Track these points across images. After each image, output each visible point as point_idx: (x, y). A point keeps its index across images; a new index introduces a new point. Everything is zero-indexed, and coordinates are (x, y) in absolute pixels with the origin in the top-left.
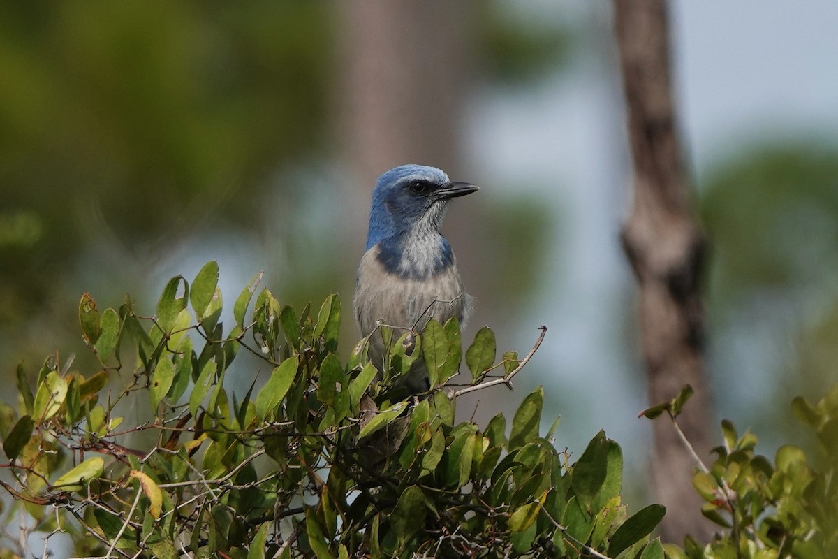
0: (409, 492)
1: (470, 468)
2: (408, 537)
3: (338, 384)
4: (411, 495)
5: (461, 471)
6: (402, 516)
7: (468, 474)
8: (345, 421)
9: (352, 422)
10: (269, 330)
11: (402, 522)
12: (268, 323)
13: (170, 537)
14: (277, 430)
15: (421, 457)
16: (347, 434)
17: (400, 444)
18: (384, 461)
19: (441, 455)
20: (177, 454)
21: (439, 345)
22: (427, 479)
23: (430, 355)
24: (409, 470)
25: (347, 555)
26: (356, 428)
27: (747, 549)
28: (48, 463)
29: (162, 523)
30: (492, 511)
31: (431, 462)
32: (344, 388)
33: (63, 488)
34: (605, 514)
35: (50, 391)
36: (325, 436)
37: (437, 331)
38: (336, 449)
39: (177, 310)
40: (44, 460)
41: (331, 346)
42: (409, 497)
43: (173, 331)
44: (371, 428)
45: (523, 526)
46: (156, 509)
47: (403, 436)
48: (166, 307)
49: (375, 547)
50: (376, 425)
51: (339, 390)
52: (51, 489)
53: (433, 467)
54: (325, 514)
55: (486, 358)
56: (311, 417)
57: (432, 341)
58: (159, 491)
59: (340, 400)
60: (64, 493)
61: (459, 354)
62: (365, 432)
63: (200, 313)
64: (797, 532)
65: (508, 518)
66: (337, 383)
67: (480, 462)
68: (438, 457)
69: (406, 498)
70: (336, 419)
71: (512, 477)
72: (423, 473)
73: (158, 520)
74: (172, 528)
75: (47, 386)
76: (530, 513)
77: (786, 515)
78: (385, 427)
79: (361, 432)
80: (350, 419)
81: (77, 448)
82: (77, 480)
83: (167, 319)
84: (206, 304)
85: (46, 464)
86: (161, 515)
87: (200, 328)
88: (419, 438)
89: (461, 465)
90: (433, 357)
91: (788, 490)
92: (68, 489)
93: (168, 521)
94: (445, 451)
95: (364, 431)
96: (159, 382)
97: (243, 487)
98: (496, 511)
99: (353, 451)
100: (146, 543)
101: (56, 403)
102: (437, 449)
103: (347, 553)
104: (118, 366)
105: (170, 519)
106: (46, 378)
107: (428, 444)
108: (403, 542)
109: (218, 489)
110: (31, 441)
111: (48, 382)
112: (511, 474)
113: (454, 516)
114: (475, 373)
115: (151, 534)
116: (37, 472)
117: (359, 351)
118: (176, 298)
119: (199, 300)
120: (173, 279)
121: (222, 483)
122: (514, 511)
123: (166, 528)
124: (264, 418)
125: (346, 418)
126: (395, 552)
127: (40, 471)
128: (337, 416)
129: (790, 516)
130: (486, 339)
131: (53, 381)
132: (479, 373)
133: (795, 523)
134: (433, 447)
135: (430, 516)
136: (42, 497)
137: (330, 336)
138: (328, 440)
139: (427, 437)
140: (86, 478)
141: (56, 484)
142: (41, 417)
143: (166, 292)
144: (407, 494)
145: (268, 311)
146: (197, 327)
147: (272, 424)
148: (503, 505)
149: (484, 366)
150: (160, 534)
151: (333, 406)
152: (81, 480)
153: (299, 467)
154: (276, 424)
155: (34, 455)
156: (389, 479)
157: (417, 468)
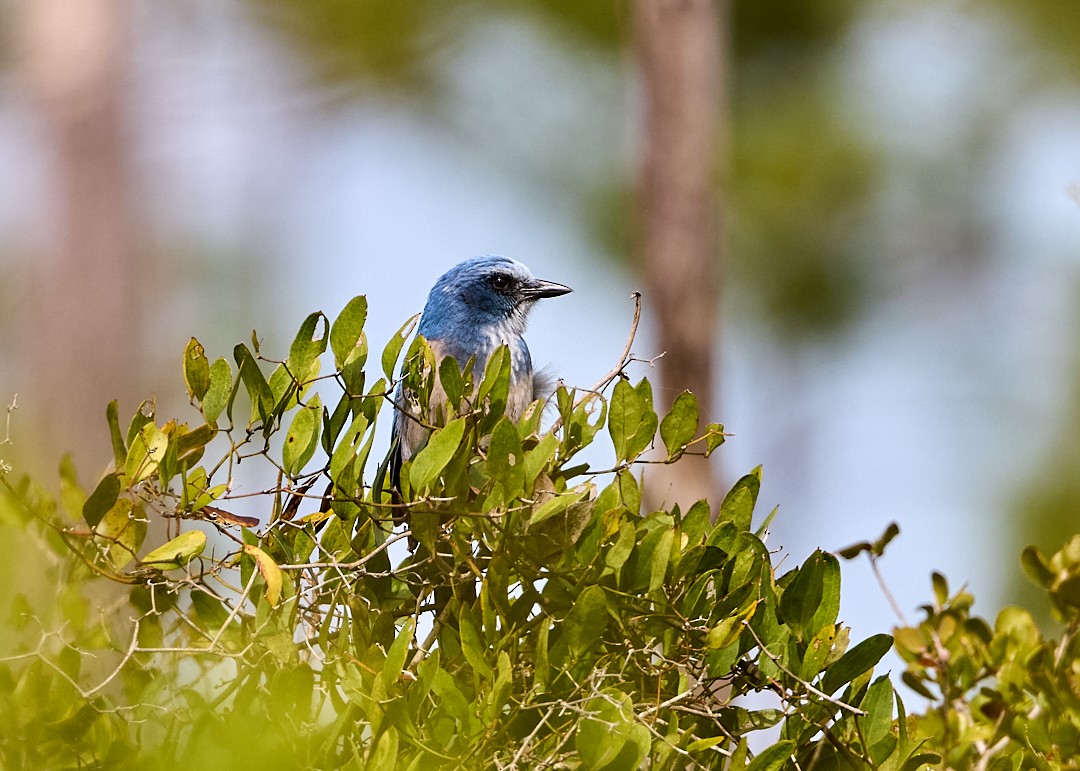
0: (588, 593)
1: (665, 570)
2: (583, 649)
3: (512, 457)
4: (591, 596)
5: (653, 573)
6: (579, 622)
7: (663, 577)
8: (516, 501)
9: (524, 504)
10: (423, 386)
11: (577, 629)
12: (420, 377)
13: (288, 630)
14: (431, 507)
15: (605, 551)
16: (518, 518)
17: (580, 534)
18: (559, 553)
19: (630, 550)
20: (303, 529)
21: (630, 411)
22: (610, 579)
23: (618, 424)
24: (590, 567)
25: (509, 666)
26: (528, 512)
27: (957, 722)
28: (136, 534)
29: (280, 611)
30: (687, 624)
31: (618, 558)
32: (520, 461)
33: (154, 565)
34: (816, 645)
35: (146, 446)
36: (489, 518)
37: (628, 395)
38: (502, 535)
39: (313, 354)
40: (131, 529)
41: (498, 407)
42: (588, 599)
43: (306, 381)
44: (546, 512)
45: (725, 643)
46: (274, 594)
47: (584, 524)
48: (301, 351)
49: (542, 659)
50: (552, 508)
51: (512, 463)
52: (140, 565)
53: (619, 566)
54: (483, 614)
55: (686, 430)
56: (472, 495)
57: (621, 407)
58: (279, 573)
59: (512, 475)
60: (155, 571)
61: (654, 424)
62: (539, 516)
63: (340, 359)
64: (1019, 707)
65: (705, 634)
66: (510, 455)
67: (677, 563)
68: (626, 554)
69: (584, 600)
70: (505, 500)
71: (712, 583)
72: (607, 571)
73: (275, 608)
74: (292, 618)
75: (143, 440)
76: (734, 627)
77: (1007, 685)
78: (564, 513)
79: (533, 517)
80: (523, 499)
81: (172, 516)
82: (172, 557)
83: (301, 365)
84: (350, 349)
85: (134, 534)
86: (279, 602)
87: (339, 377)
88: (604, 529)
89: (654, 565)
90: (621, 426)
91: (1011, 656)
92: (160, 566)
93: (288, 610)
94: (636, 545)
95: (537, 516)
96: (295, 436)
97: (380, 575)
98: (692, 625)
99: (522, 538)
100: (258, 636)
101: (152, 461)
102: (626, 543)
103: (509, 662)
104: (230, 427)
105: (291, 608)
106: (142, 430)
107: (615, 537)
108: (576, 653)
109: (352, 575)
110: (118, 505)
111: (145, 435)
112: (711, 579)
113: (640, 627)
114: (670, 449)
115: (266, 624)
116: (123, 543)
117: (530, 416)
118: (313, 340)
119: (340, 343)
120: (310, 317)
121: (356, 569)
122: (715, 625)
123: (285, 619)
124: (418, 491)
125: (518, 498)
126: (565, 665)
127: (127, 542)
128: (507, 494)
129: (1013, 687)
130: (687, 406)
131: (151, 434)
132: (676, 448)
133: (1018, 696)
134: (620, 541)
135: (612, 625)
136: (128, 575)
137: (497, 396)
138: (493, 523)
139: (614, 528)
140: (183, 555)
141: (145, 560)
142: (133, 477)
143: (301, 331)
144: (586, 596)
145: (422, 362)
146: (336, 376)
147: (428, 499)
148: (701, 618)
149: (682, 439)
150: (276, 625)
151: (504, 481)
152: (177, 556)
153: (450, 555)
154: (432, 499)
155: (121, 522)
156: (564, 576)
157: (600, 564)
